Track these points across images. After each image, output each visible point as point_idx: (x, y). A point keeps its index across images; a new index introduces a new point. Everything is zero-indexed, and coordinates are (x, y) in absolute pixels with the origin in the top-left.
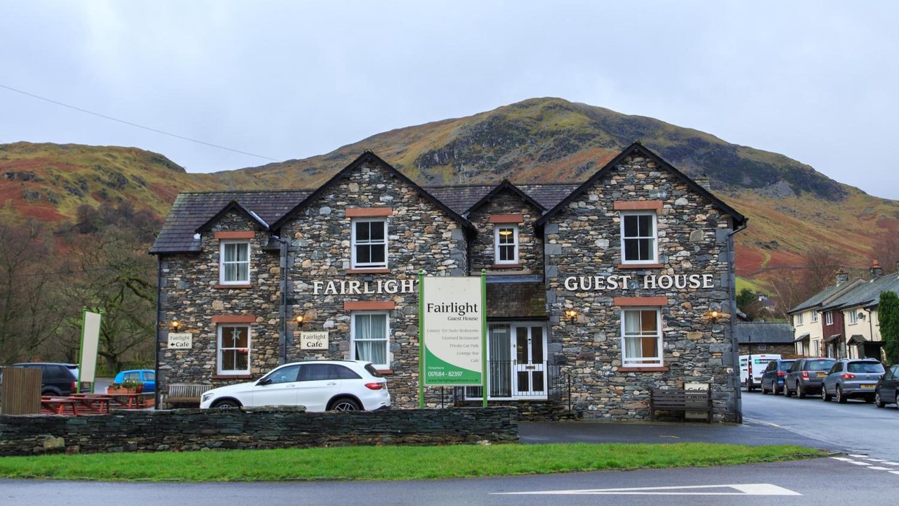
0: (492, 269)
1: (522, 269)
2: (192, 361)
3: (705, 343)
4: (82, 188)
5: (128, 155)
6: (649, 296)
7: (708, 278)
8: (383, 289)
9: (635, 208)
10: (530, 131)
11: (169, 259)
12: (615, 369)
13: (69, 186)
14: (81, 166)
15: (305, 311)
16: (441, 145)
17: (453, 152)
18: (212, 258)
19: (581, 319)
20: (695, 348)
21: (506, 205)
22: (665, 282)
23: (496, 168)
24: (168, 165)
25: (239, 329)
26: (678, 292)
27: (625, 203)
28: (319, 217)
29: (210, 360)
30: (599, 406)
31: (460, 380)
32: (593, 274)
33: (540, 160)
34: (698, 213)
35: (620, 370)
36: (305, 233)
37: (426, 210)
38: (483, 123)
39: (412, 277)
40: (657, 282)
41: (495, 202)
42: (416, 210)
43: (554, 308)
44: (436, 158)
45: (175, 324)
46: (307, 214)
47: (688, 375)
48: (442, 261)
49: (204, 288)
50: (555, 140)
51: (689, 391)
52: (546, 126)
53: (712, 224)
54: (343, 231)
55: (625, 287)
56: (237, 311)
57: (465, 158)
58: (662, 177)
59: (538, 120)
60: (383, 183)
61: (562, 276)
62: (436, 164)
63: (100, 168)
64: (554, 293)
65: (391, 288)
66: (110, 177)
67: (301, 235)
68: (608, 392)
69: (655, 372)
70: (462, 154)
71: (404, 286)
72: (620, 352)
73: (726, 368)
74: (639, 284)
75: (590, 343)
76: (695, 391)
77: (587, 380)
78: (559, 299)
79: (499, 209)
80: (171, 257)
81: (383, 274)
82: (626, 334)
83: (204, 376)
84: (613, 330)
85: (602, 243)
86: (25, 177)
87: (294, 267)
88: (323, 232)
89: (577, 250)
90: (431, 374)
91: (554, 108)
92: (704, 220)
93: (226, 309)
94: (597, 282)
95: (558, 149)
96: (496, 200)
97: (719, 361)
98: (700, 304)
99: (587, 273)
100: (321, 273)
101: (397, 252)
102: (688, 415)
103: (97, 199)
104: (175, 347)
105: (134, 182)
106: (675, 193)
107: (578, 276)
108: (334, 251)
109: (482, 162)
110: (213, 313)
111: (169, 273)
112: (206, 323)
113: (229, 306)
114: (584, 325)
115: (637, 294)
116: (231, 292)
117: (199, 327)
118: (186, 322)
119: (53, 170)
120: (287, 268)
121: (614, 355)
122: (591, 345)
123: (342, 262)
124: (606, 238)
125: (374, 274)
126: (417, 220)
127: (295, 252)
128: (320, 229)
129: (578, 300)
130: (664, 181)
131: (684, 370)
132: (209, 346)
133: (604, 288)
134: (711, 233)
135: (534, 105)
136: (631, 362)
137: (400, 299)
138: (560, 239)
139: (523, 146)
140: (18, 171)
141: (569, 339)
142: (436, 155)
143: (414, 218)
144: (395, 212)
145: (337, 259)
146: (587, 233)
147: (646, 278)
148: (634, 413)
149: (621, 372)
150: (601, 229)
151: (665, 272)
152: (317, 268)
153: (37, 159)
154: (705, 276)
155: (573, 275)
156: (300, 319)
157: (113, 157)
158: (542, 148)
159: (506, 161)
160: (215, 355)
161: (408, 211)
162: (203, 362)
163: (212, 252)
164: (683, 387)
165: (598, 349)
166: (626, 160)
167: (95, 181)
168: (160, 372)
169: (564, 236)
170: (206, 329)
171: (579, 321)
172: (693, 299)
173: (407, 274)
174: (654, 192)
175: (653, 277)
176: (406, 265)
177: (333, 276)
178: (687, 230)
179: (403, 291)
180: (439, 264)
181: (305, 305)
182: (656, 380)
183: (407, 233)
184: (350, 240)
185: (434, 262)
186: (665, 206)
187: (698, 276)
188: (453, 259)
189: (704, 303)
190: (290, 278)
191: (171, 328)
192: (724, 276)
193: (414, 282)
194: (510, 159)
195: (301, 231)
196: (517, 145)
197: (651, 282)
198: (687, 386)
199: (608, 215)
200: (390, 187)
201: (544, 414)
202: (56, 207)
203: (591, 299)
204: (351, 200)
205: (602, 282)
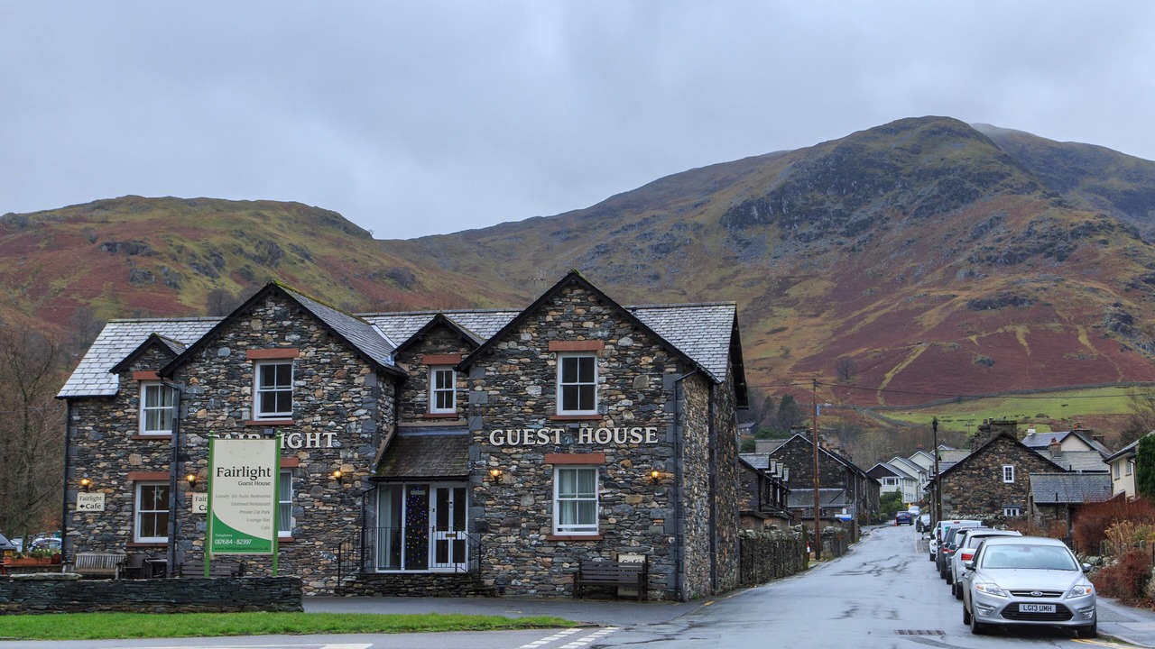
0: (423, 419)
1: (458, 419)
2: (104, 526)
3: (646, 507)
4: (216, 265)
5: (285, 213)
6: (584, 452)
7: (652, 431)
8: (286, 443)
9: (572, 349)
10: (902, 169)
11: (81, 404)
12: (543, 537)
13: (197, 261)
14: (215, 232)
15: (198, 468)
16: (762, 193)
17: (781, 203)
18: (130, 403)
19: (506, 479)
20: (635, 514)
21: (442, 343)
22: (603, 435)
23: (847, 227)
24: (345, 228)
25: (161, 487)
26: (618, 449)
27: (562, 343)
28: (218, 360)
29: (125, 525)
30: (524, 581)
31: (248, 548)
32: (523, 426)
33: (916, 215)
34: (644, 356)
35: (550, 538)
36: (200, 378)
37: (336, 352)
38: (827, 159)
39: (319, 429)
40: (593, 436)
41: (429, 340)
42: (325, 351)
43: (478, 466)
44: (755, 213)
45: (85, 482)
46: (204, 356)
47: (624, 545)
48: (352, 411)
49: (120, 439)
50: (940, 183)
51: (623, 564)
52: (927, 160)
53: (658, 368)
54: (244, 376)
55: (558, 442)
56: (157, 466)
57: (798, 213)
58: (604, 312)
59: (913, 152)
60: (290, 320)
61: (487, 429)
62: (754, 222)
63: (242, 234)
64: (478, 449)
65: (295, 443)
66: (257, 247)
67: (196, 380)
68: (534, 565)
69: (588, 541)
70: (795, 206)
71: (309, 440)
72: (551, 518)
73: (668, 537)
74: (573, 439)
75: (516, 508)
76: (630, 563)
77: (511, 550)
78: (483, 455)
79: (434, 348)
80: (82, 402)
81: (287, 426)
82: (560, 497)
83: (117, 544)
84: (542, 492)
85: (534, 391)
86: (133, 250)
87: (188, 418)
88: (221, 377)
89: (504, 398)
90: (218, 542)
91: (939, 133)
92: (650, 364)
93: (145, 464)
94: (526, 436)
95: (944, 197)
96: (430, 338)
97: (660, 530)
98: (642, 463)
99: (516, 425)
100: (217, 425)
101: (303, 400)
102: (621, 592)
103: (238, 282)
104: (84, 509)
105: (293, 254)
106: (618, 331)
107: (505, 429)
108: (233, 399)
109: (825, 219)
110: (130, 469)
111: (80, 421)
112: (122, 481)
113: (147, 461)
114: (510, 486)
115: (572, 451)
116: (151, 443)
117: (114, 486)
118: (98, 480)
119: (173, 239)
120: (180, 419)
121: (542, 521)
122: (518, 510)
123: (241, 412)
124: (538, 384)
125: (277, 426)
126: (327, 363)
127: (190, 400)
128: (218, 374)
129: (504, 457)
130: (606, 317)
131: (620, 539)
132: (124, 508)
133: (534, 443)
134: (657, 379)
135: (909, 128)
136: (567, 529)
137: (304, 456)
138: (487, 385)
139: (890, 193)
140: (123, 240)
141: (492, 502)
142: (754, 208)
143: (323, 360)
144: (302, 354)
145: (236, 409)
146: (517, 378)
147: (581, 431)
148: (563, 589)
149: (550, 541)
150: (533, 374)
151: (603, 424)
152: (213, 418)
153: (151, 222)
154: (648, 430)
155: (498, 428)
156: (191, 478)
157: (263, 217)
158: (920, 197)
159: (864, 217)
160: (132, 519)
161: (316, 352)
162: (117, 528)
163: (129, 396)
164: (617, 560)
165: (525, 514)
166: (564, 292)
167: (234, 253)
168: (67, 539)
169: (491, 382)
170: (121, 488)
171: (504, 482)
172: (635, 455)
173: (313, 426)
174: (594, 330)
175: (590, 430)
176: (313, 416)
177: (231, 428)
178: (631, 375)
179: (309, 446)
180: (350, 414)
181: (198, 462)
182: (588, 551)
183: (315, 378)
184: (252, 385)
185: (344, 412)
186: (606, 347)
187: (640, 429)
188: (365, 409)
189: (647, 461)
190: (183, 431)
191: (81, 487)
192: (670, 430)
193: (321, 435)
194: (870, 214)
195: (196, 375)
196: (881, 192)
197: (589, 436)
198: (622, 558)
199: (541, 357)
200: (297, 324)
201: (451, 589)
202: (178, 293)
203: (518, 456)
204: (253, 340)
205: (532, 436)
